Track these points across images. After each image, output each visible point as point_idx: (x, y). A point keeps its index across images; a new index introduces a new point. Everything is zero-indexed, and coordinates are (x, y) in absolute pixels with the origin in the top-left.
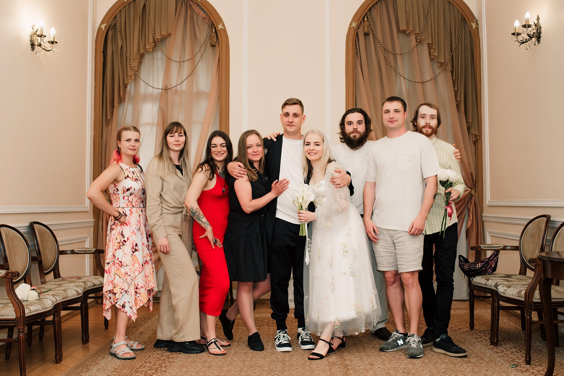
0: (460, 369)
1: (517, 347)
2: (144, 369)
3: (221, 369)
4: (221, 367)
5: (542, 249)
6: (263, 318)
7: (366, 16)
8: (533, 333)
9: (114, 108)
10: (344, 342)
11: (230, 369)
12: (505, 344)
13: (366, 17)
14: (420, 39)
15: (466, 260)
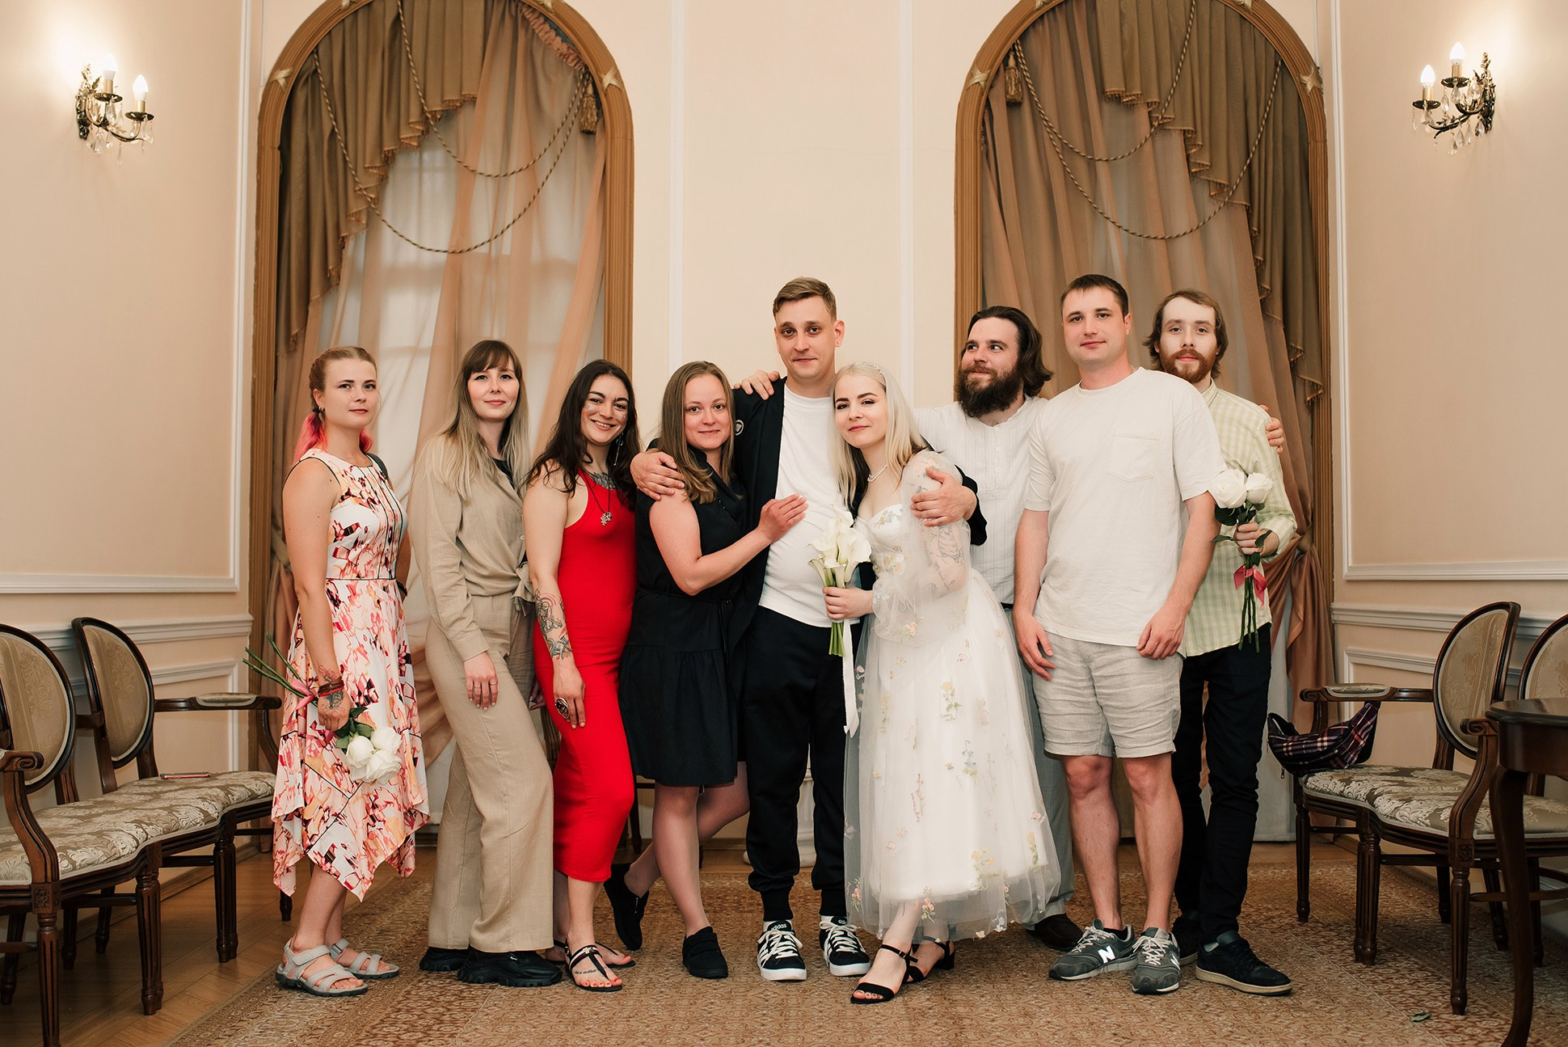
0: (1272, 1026)
1: (1428, 967)
2: (392, 1029)
3: (609, 1029)
4: (609, 1024)
5: (1497, 696)
6: (726, 891)
7: (1013, 53)
8: (1472, 929)
9: (311, 304)
10: (951, 953)
11: (633, 1028)
12: (1395, 959)
13: (1012, 57)
14: (1160, 117)
15: (1288, 728)
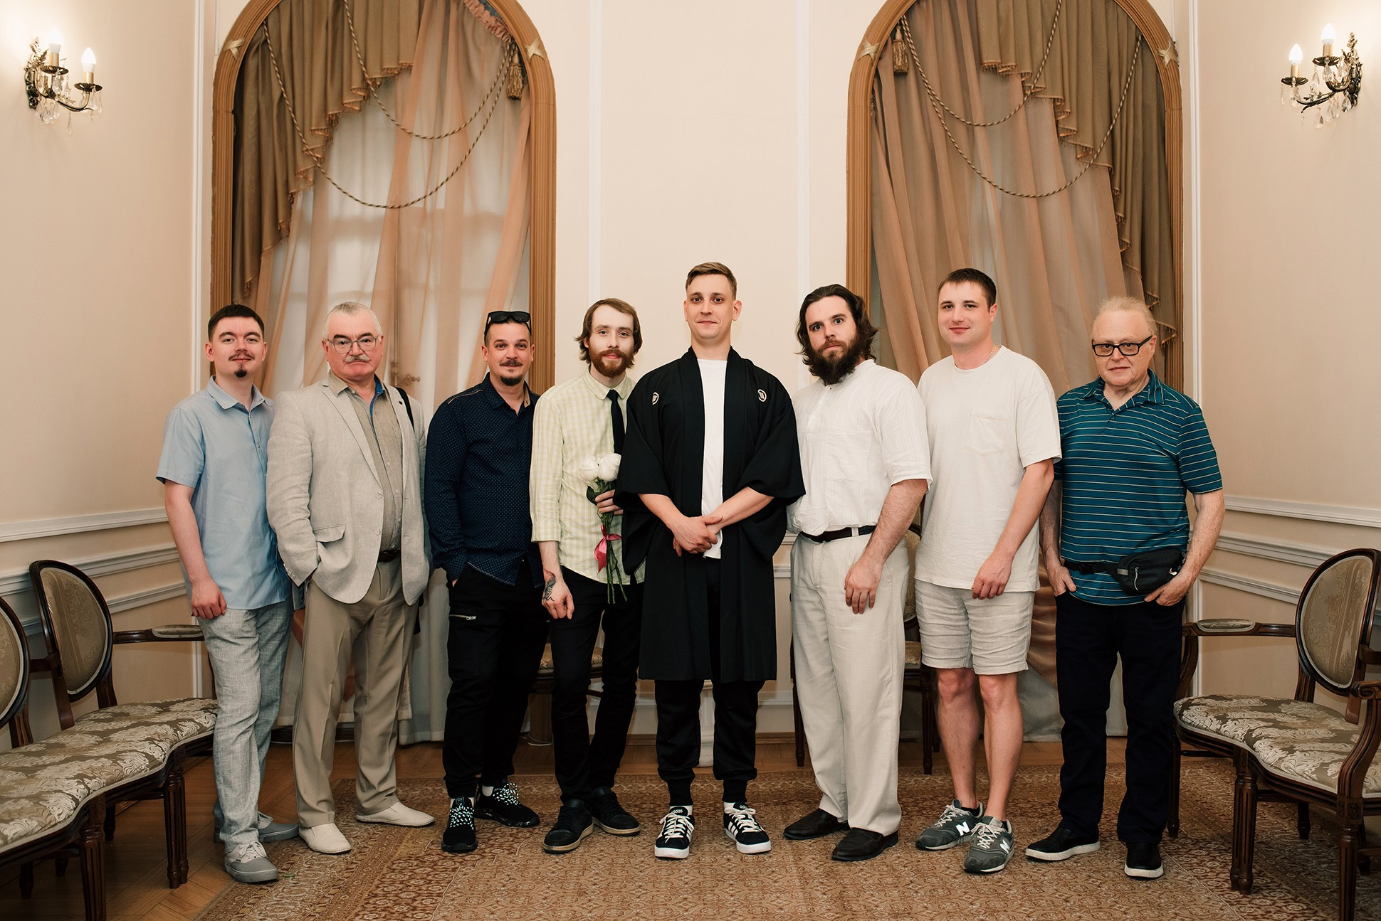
5: (1364, 640)
6: (642, 798)
7: (900, 27)
9: (263, 254)
12: (1268, 887)
13: (898, 31)
14: (1032, 87)
